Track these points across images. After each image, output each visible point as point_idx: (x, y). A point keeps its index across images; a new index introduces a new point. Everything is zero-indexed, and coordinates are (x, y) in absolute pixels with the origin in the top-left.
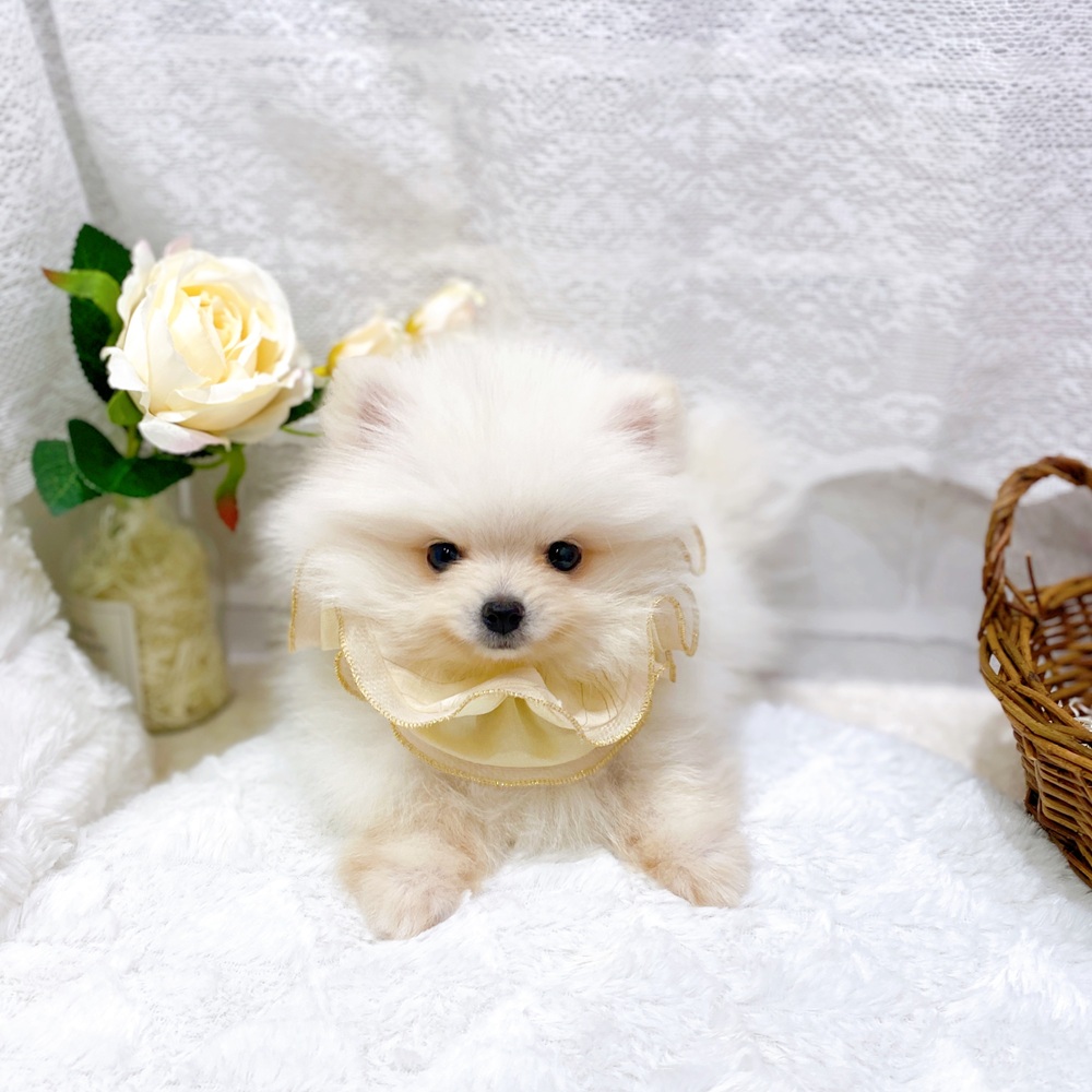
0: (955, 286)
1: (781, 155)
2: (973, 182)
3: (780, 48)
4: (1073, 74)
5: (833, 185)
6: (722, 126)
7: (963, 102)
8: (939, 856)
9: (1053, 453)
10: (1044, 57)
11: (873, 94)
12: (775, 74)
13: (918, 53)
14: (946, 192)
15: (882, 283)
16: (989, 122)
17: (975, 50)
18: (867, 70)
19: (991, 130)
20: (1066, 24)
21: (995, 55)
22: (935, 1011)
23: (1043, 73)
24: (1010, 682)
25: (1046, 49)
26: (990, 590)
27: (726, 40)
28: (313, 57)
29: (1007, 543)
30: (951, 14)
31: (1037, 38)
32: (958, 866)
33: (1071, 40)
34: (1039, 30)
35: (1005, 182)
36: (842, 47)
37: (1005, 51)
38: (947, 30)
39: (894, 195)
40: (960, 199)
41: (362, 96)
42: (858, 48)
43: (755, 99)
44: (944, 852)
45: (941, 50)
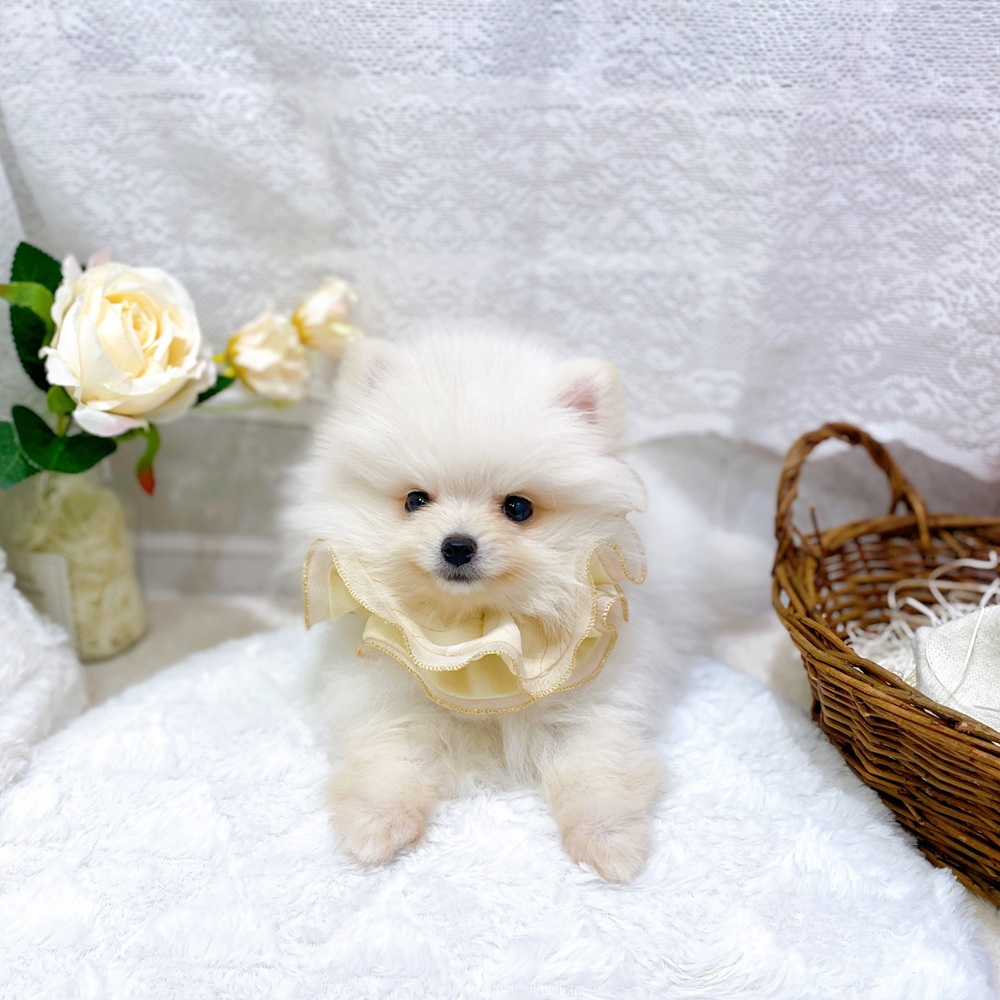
0: (752, 282)
2: (766, 195)
3: (603, 84)
4: (847, 104)
5: (650, 197)
6: (556, 149)
7: (757, 128)
8: (740, 758)
9: (834, 418)
10: (823, 90)
11: (681, 121)
12: (599, 105)
13: (719, 87)
14: (743, 203)
15: (691, 278)
16: (778, 145)
17: (766, 85)
18: (674, 101)
19: (781, 152)
20: (840, 63)
21: (783, 90)
22: (736, 887)
23: (823, 103)
24: (796, 615)
25: (824, 83)
26: (781, 536)
27: (557, 77)
28: (208, 93)
29: (795, 497)
30: (745, 54)
31: (817, 75)
32: (756, 766)
33: (844, 76)
34: (820, 69)
35: (793, 194)
36: (654, 82)
37: (789, 86)
38: (741, 68)
39: (700, 205)
40: (755, 209)
41: (251, 126)
42: (668, 83)
44: (745, 754)
45: (738, 84)
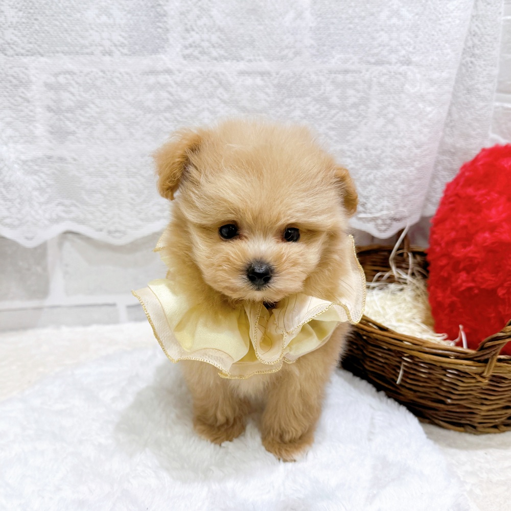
1: (189, 105)
6: (165, 95)
43: (176, 83)
